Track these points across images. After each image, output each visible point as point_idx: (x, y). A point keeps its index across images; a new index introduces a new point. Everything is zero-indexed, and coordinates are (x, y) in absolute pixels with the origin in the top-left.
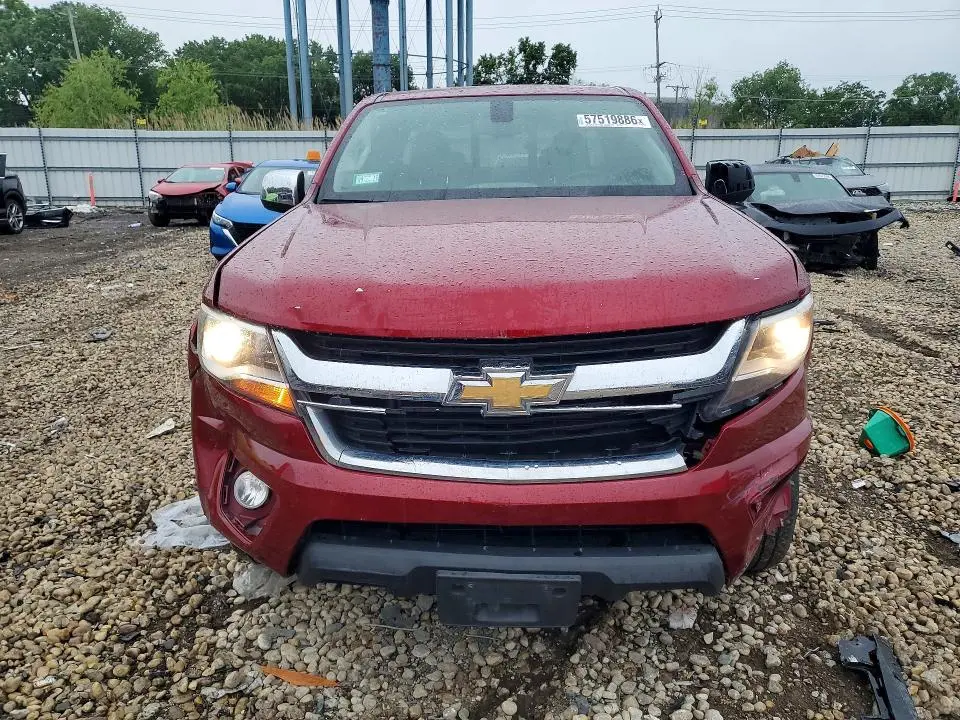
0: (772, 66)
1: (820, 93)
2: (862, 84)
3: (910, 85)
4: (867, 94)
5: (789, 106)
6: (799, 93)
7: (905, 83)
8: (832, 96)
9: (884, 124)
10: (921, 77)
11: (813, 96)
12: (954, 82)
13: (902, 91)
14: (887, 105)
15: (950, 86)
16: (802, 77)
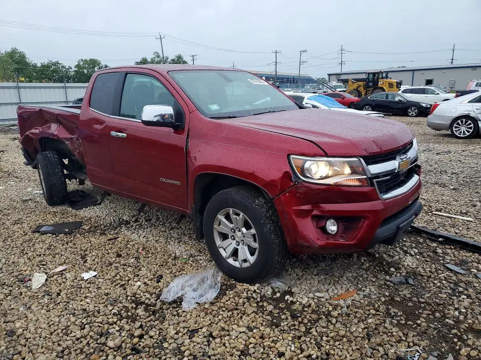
0: (9, 50)
1: (39, 65)
2: (59, 62)
3: (81, 64)
4: (63, 67)
5: (24, 71)
6: (27, 64)
7: (79, 62)
8: (45, 67)
9: (74, 82)
10: (85, 60)
11: (35, 66)
12: (100, 63)
13: (78, 66)
14: (73, 73)
15: (99, 65)
16: (27, 57)
